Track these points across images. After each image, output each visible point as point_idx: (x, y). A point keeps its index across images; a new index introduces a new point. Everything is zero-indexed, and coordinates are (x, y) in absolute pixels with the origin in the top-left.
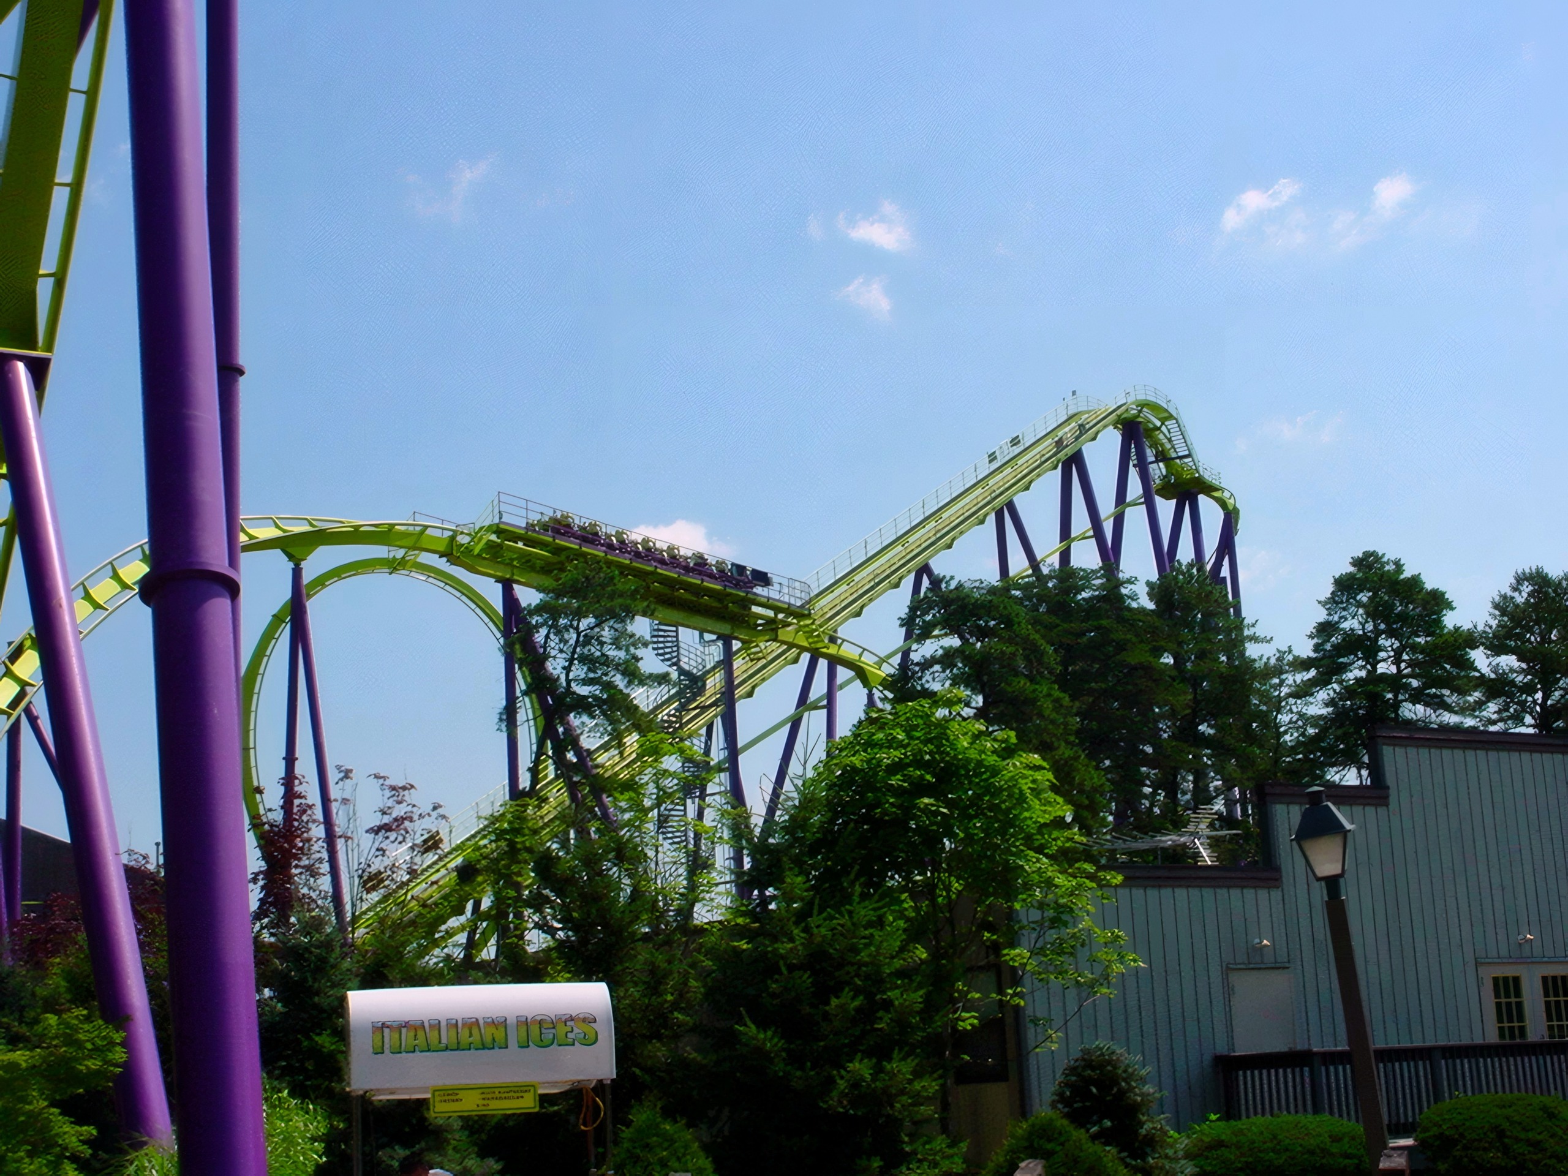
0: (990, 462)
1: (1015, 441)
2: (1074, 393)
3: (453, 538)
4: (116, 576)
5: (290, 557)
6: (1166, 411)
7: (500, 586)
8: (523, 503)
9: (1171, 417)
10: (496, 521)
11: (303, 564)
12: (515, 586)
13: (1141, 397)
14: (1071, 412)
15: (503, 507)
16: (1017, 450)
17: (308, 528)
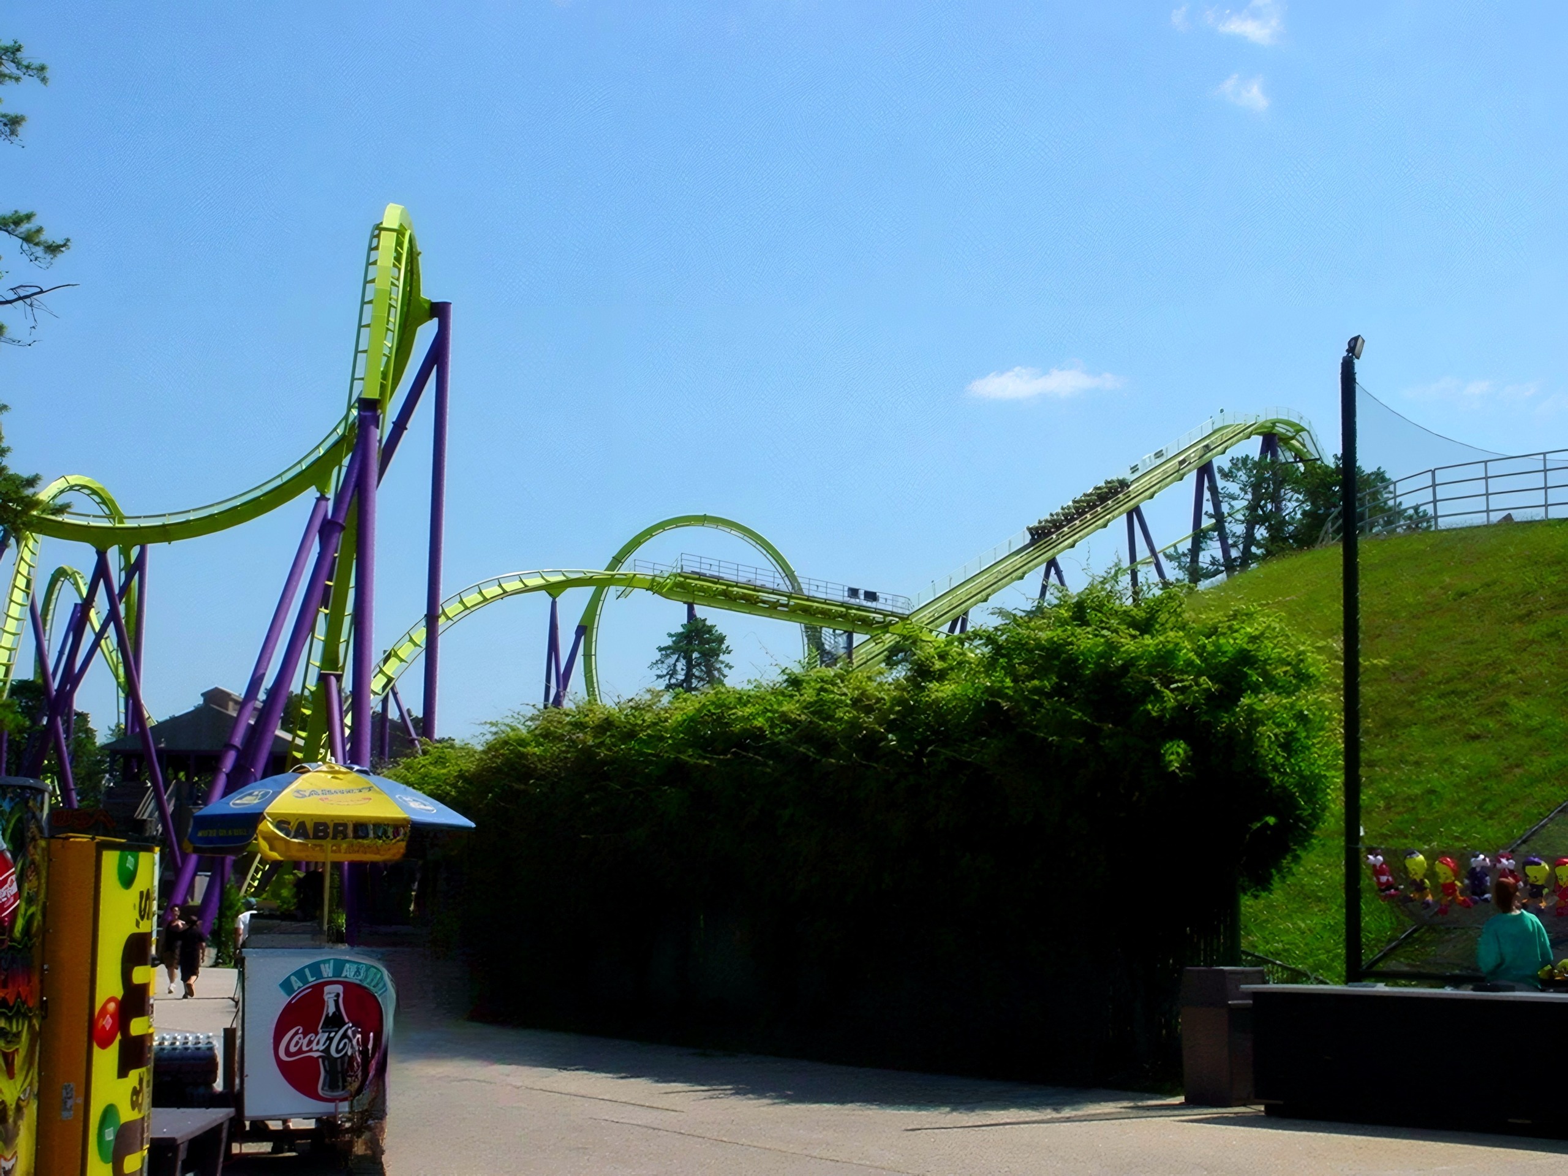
0: (1133, 472)
1: (1159, 455)
2: (1222, 411)
3: (653, 580)
4: (461, 602)
5: (550, 595)
6: (1299, 425)
7: (686, 606)
8: (698, 559)
9: (1303, 429)
10: (679, 571)
11: (557, 599)
12: (695, 606)
13: (1274, 417)
14: (1216, 427)
15: (684, 563)
16: (1159, 462)
17: (563, 578)
